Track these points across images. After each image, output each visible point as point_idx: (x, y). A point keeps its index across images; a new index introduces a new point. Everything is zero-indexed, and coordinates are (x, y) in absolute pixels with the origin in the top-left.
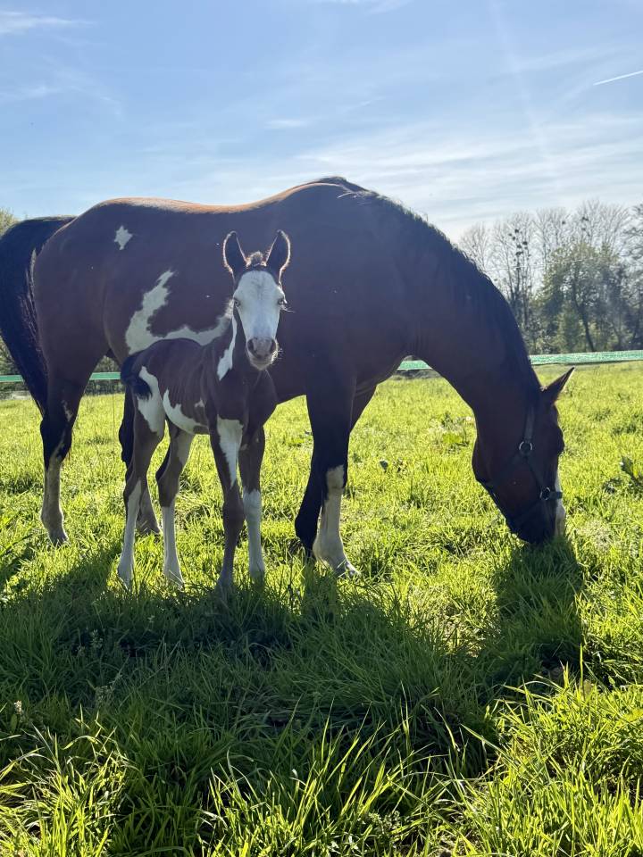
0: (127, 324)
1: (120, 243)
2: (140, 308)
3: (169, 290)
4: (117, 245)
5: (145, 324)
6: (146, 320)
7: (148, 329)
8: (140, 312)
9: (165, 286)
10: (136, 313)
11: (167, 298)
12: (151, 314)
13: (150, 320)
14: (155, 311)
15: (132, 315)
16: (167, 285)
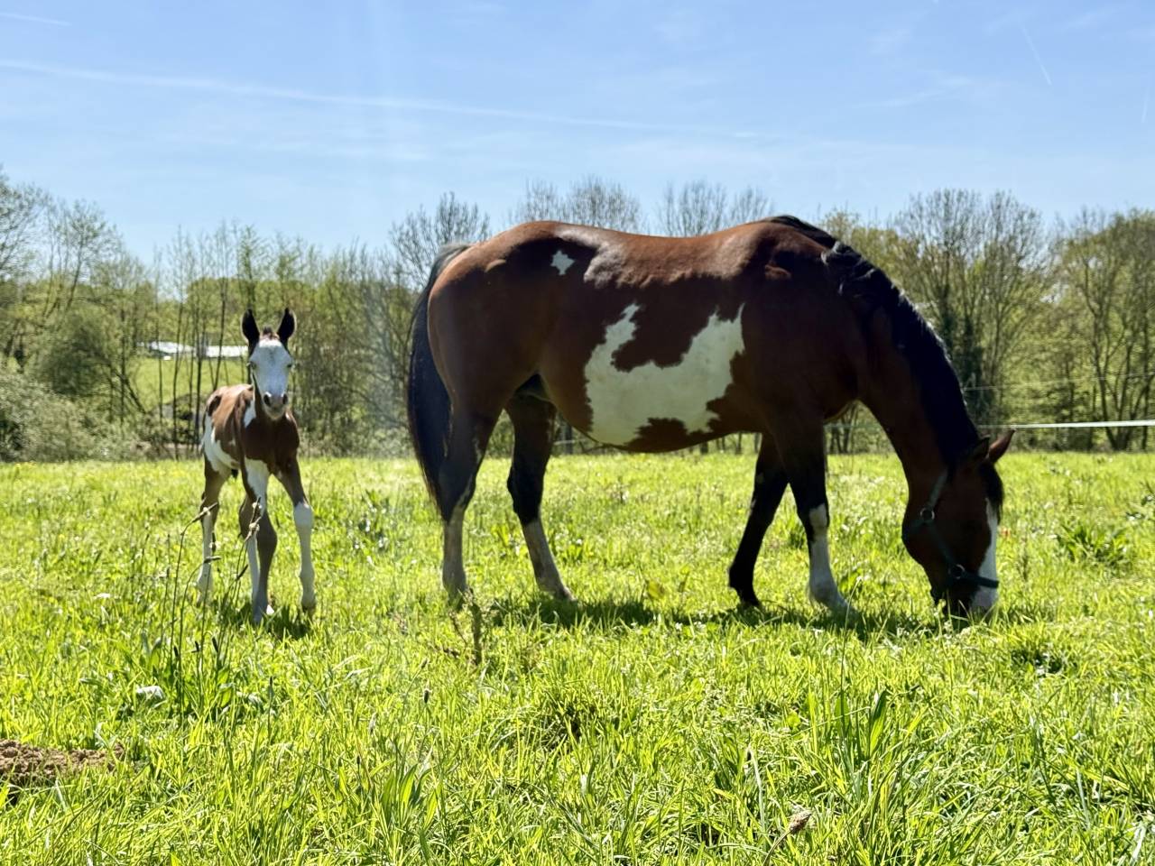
0: (587, 356)
1: (559, 267)
2: (603, 341)
3: (637, 324)
4: (556, 270)
5: (609, 359)
6: (610, 355)
7: (612, 363)
8: (603, 346)
9: (631, 320)
10: (598, 348)
11: (635, 333)
12: (616, 348)
13: (615, 354)
14: (620, 346)
15: (593, 347)
16: (635, 318)
